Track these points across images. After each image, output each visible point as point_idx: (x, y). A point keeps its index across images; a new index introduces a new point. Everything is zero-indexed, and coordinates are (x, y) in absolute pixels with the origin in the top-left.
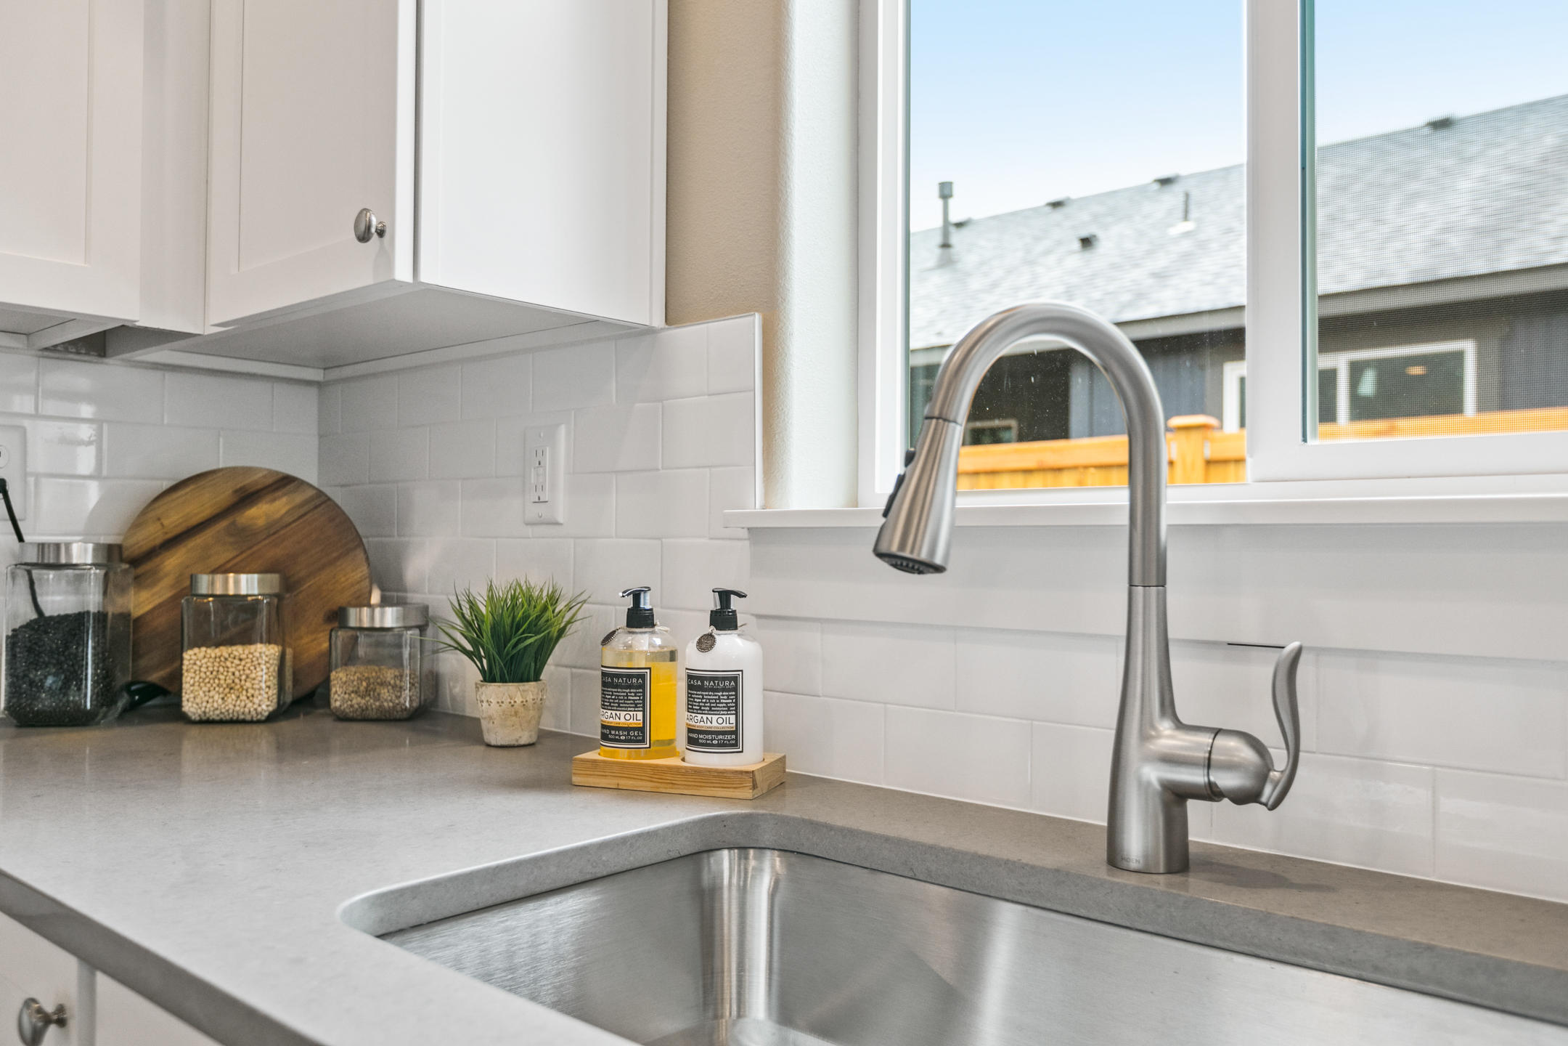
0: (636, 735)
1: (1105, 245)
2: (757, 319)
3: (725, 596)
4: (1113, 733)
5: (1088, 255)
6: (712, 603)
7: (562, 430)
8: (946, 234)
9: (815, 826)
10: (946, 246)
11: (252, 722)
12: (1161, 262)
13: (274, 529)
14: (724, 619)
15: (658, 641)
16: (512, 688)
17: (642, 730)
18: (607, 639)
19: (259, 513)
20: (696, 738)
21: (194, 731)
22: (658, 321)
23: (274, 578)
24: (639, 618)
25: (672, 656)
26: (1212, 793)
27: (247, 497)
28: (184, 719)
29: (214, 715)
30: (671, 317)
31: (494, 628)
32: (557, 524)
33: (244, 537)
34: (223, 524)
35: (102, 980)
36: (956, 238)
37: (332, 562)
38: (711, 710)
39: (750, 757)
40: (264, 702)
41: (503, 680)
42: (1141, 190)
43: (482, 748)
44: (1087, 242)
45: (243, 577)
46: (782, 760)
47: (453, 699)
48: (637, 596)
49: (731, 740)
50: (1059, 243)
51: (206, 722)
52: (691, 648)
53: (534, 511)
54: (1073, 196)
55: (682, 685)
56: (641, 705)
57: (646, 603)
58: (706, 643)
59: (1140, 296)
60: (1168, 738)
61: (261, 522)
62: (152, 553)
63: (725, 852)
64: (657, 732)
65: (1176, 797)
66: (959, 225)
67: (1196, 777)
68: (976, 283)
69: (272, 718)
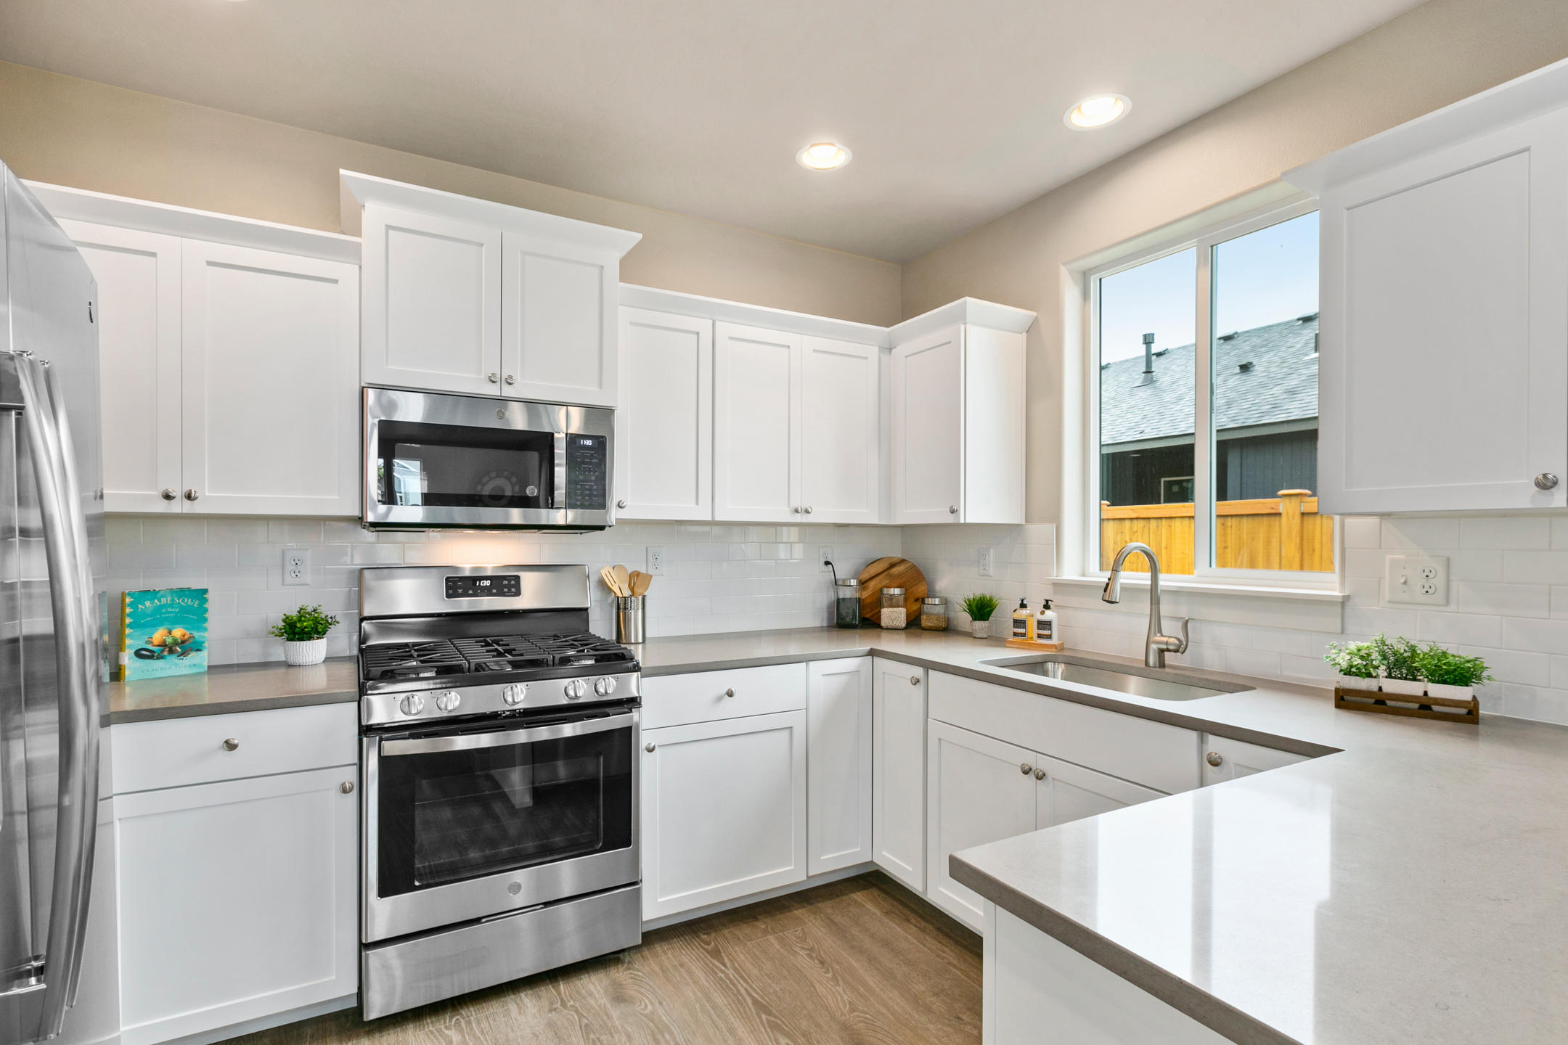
0: (1023, 635)
1: (1258, 369)
2: (1055, 525)
3: (1047, 601)
4: (1146, 637)
5: (1244, 377)
6: (1044, 603)
7: (992, 550)
8: (1149, 363)
9: (1072, 657)
10: (1148, 372)
11: (900, 629)
12: (1294, 381)
13: (900, 575)
14: (1047, 607)
15: (1028, 612)
16: (982, 622)
17: (1025, 634)
18: (1015, 611)
19: (895, 570)
20: (1040, 636)
21: (885, 631)
22: (1023, 522)
23: (904, 589)
24: (1023, 606)
25: (1032, 616)
26: (1168, 650)
27: (892, 566)
28: (881, 627)
29: (890, 627)
30: (1028, 519)
31: (976, 606)
32: (990, 576)
33: (891, 576)
34: (886, 573)
35: (930, 671)
36: (1157, 364)
37: (917, 584)
38: (1044, 629)
39: (1054, 641)
40: (903, 624)
41: (979, 620)
42: (1288, 325)
43: (972, 639)
44: (1245, 368)
45: (896, 589)
46: (1063, 643)
47: (954, 625)
48: (1022, 600)
49: (1049, 637)
50: (1226, 368)
51: (887, 629)
52: (1039, 614)
53: (982, 572)
54: (1239, 331)
55: (1036, 624)
56: (1024, 627)
57: (1025, 602)
58: (1042, 613)
59: (1275, 406)
60: (1158, 638)
61: (897, 572)
62: (866, 581)
63: (1050, 663)
64: (1029, 635)
65: (1161, 651)
66: (1159, 355)
67: (1164, 647)
68: (1168, 397)
69: (905, 628)
